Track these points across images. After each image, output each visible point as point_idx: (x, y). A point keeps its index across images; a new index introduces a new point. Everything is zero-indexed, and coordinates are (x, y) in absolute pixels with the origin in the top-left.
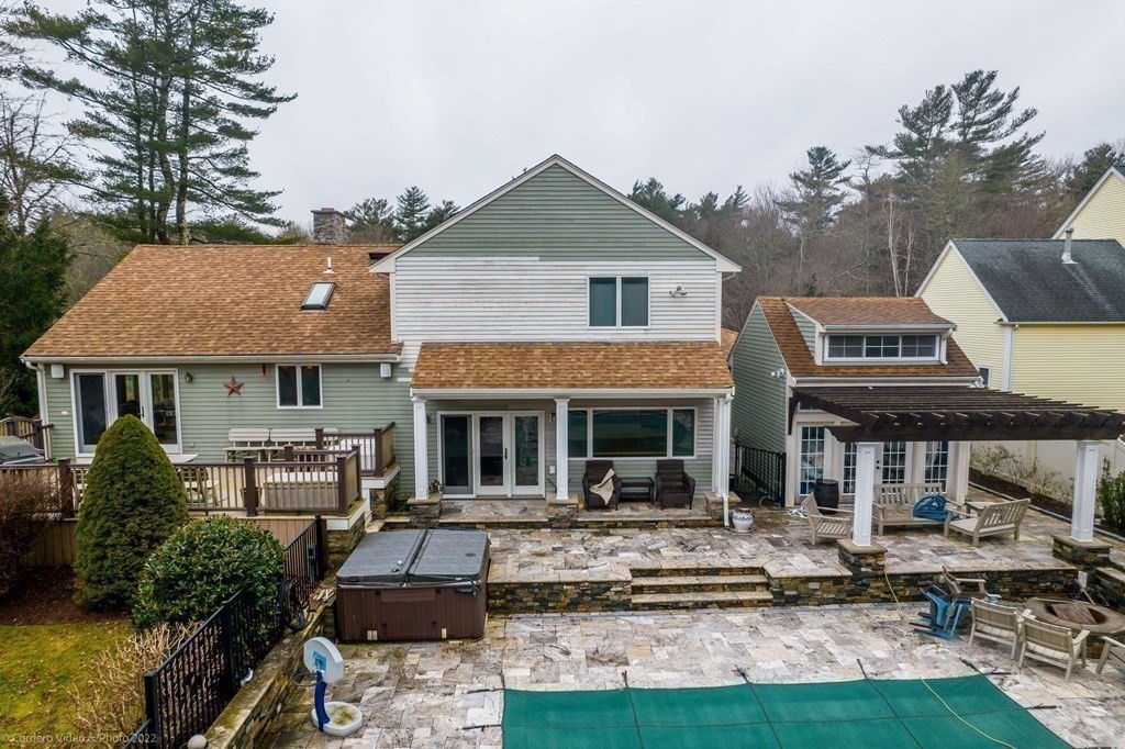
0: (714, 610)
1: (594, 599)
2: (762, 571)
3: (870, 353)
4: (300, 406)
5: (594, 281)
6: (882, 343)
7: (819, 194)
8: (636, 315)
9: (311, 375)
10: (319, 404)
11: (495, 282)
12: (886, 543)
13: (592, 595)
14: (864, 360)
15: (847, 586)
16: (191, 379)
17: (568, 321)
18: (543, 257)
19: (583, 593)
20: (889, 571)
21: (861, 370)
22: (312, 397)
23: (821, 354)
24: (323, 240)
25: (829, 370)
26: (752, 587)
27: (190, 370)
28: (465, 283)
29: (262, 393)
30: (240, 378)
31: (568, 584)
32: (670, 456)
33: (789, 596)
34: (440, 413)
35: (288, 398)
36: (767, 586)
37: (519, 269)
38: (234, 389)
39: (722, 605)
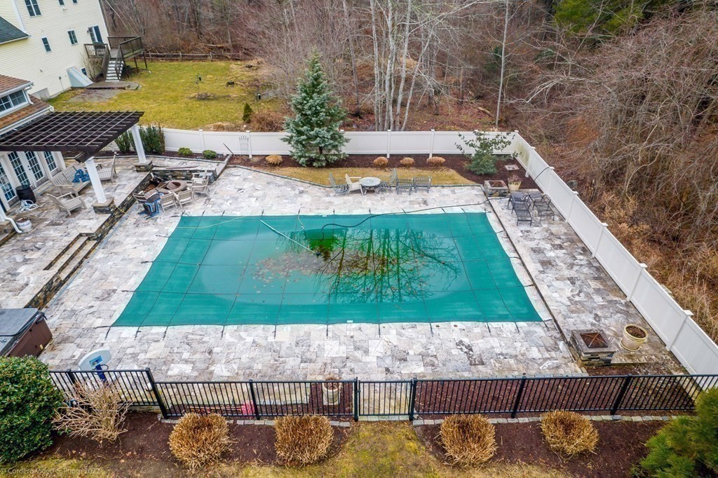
1: (50, 291)
2: (81, 235)
6: (2, 102)
13: (49, 290)
15: (111, 220)
19: (46, 292)
20: (117, 206)
26: (85, 243)
31: (38, 293)
33: (99, 238)
36: (89, 240)
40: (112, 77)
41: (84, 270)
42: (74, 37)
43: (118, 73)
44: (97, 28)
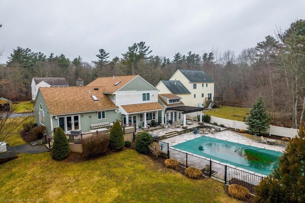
0: (174, 137)
2: (176, 131)
3: (173, 102)
4: (102, 119)
5: (143, 94)
6: (174, 101)
7: (102, 60)
8: (148, 99)
9: (103, 112)
10: (105, 118)
11: (130, 95)
12: (187, 125)
14: (173, 103)
15: (185, 131)
16: (82, 116)
17: (139, 100)
18: (137, 91)
19: (162, 137)
20: (188, 128)
21: (173, 104)
22: (104, 117)
23: (168, 103)
24: (81, 86)
25: (170, 105)
26: (176, 133)
27: (82, 115)
28: (127, 95)
29: (95, 117)
30: (91, 115)
32: (153, 120)
33: (180, 133)
34: (123, 117)
35: (100, 117)
36: (177, 133)
37: (134, 93)
38: (90, 117)
39: (175, 136)
40: (210, 107)
41: (172, 138)
42: (203, 95)
43: (211, 106)
44: (211, 94)
